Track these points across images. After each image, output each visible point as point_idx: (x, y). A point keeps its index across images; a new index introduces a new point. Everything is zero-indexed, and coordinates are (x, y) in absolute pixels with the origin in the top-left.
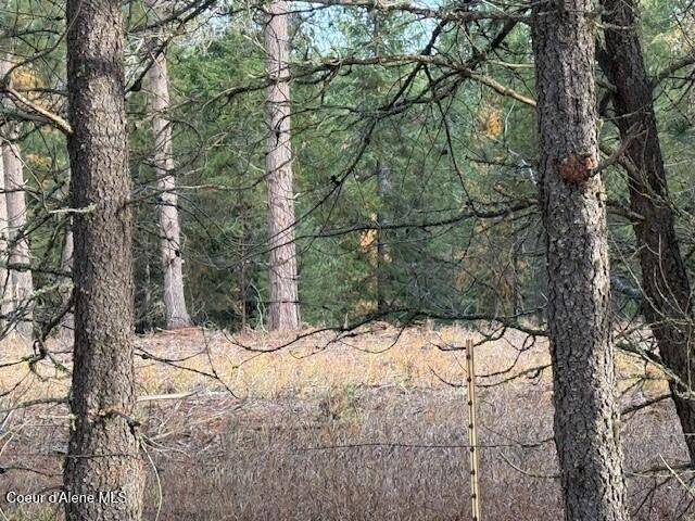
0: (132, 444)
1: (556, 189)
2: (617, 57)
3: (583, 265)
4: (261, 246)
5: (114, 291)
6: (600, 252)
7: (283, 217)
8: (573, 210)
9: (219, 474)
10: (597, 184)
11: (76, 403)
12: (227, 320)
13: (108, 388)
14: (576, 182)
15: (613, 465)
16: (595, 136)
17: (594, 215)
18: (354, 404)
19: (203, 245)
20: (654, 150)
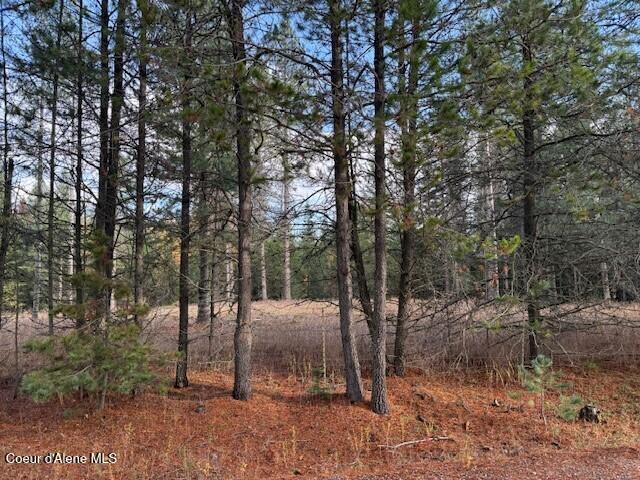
0: (249, 330)
1: (341, 276)
2: (354, 248)
3: (347, 292)
4: (282, 282)
5: (247, 295)
6: (350, 290)
7: (288, 277)
8: (345, 280)
9: (270, 334)
10: (350, 275)
11: (238, 321)
12: (275, 298)
13: (245, 318)
14: (345, 274)
15: (353, 335)
16: (350, 265)
17: (349, 281)
18: (301, 317)
19: (270, 282)
20: (362, 268)
